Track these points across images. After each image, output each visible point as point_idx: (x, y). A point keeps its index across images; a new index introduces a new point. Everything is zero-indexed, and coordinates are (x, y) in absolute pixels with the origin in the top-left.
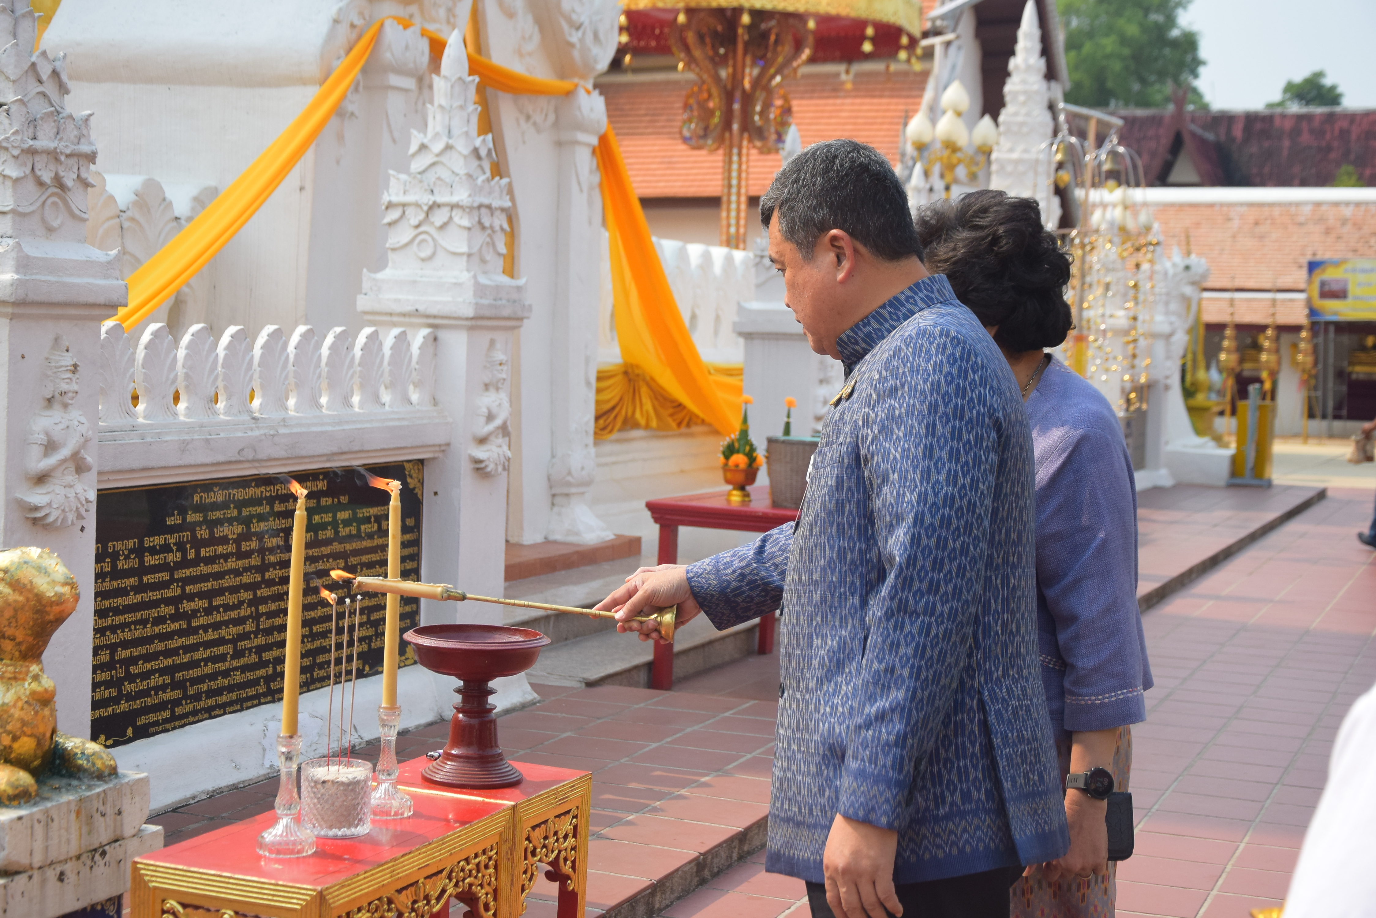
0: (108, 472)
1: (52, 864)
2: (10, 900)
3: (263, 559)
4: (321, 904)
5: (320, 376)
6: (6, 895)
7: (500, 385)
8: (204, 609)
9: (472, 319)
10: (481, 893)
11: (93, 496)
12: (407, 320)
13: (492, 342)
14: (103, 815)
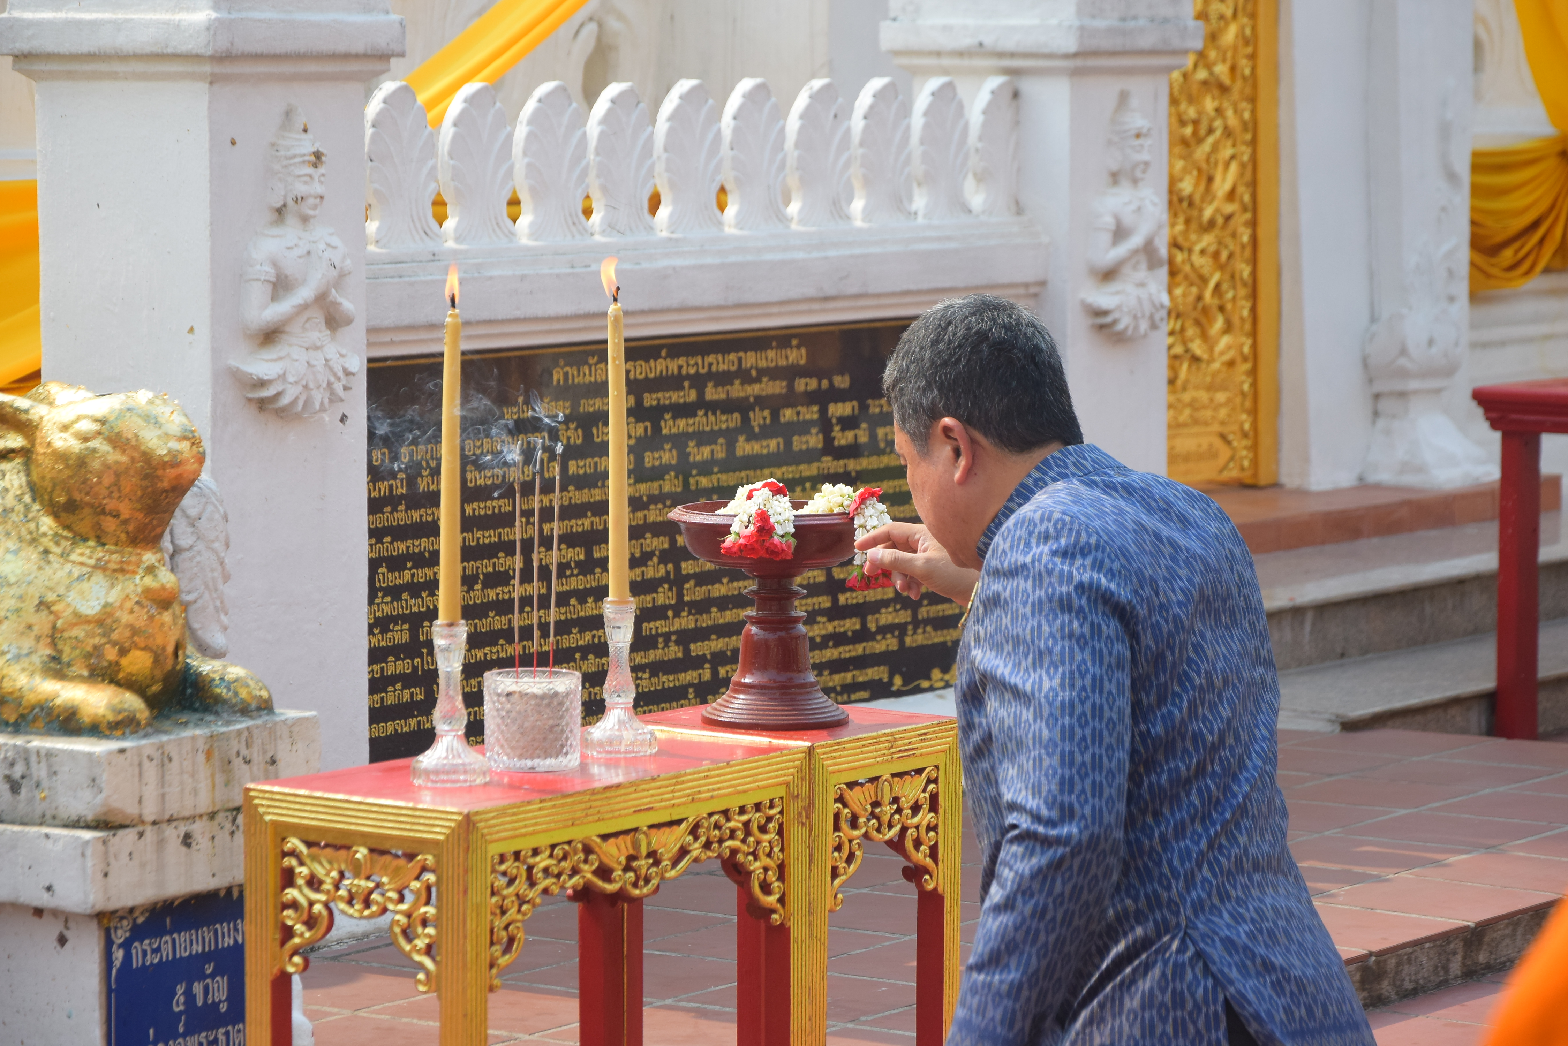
0: (387, 330)
1: (170, 821)
2: (112, 860)
3: (686, 484)
4: (468, 831)
5: (783, 166)
6: (106, 853)
7: (1138, 174)
8: (578, 564)
9: (1076, 55)
10: (756, 867)
11: (358, 365)
12: (966, 62)
13: (1123, 98)
14: (248, 762)
